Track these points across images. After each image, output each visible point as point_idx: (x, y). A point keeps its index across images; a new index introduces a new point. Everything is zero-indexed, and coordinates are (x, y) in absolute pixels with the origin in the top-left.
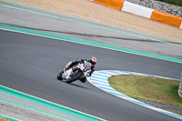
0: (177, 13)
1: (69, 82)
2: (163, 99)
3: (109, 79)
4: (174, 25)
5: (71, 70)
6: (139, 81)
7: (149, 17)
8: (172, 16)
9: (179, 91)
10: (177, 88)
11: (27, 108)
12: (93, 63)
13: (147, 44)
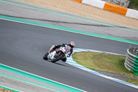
0: (123, 4)
1: (54, 61)
2: (113, 69)
4: (121, 14)
5: (55, 52)
6: (95, 57)
7: (103, 8)
8: (120, 7)
9: (125, 64)
10: (124, 61)
11: (10, 77)
13: (101, 28)
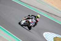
3: (54, 38)
12: (37, 21)
